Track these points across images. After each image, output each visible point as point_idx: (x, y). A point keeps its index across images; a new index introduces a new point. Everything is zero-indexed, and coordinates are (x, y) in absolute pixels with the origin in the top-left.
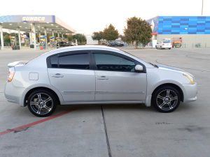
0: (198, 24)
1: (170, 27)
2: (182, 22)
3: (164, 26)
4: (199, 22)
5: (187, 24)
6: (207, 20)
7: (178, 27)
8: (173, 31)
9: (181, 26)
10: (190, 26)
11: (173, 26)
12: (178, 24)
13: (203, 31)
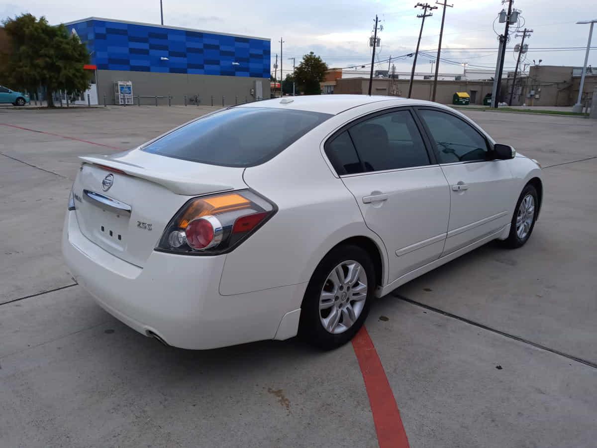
0: (190, 50)
1: (126, 50)
3: (111, 49)
4: (189, 45)
5: (164, 48)
6: (207, 41)
7: (145, 52)
8: (133, 63)
9: (153, 52)
11: (132, 51)
12: (145, 46)
13: (200, 67)
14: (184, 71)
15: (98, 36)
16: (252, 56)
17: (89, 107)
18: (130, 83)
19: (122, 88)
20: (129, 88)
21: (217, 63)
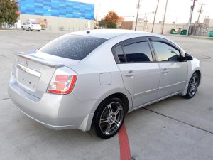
0: (60, 7)
1: (33, 6)
2: (45, 3)
3: (27, 5)
4: (61, 5)
7: (41, 7)
8: (36, 11)
9: (44, 7)
11: (36, 6)
13: (65, 14)
14: (58, 16)
16: (86, 10)
17: (17, 29)
21: (72, 13)
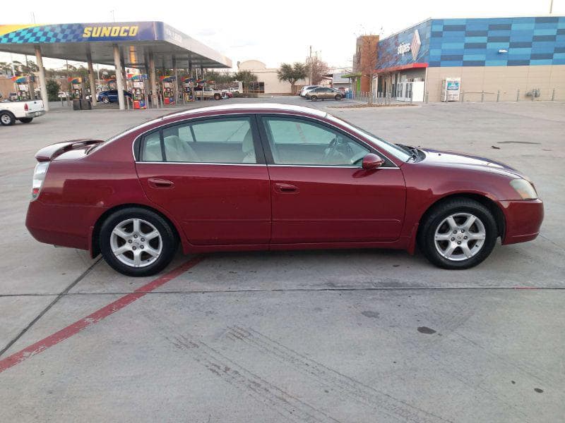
0: (537, 39)
1: (461, 46)
2: (492, 33)
4: (538, 33)
5: (506, 39)
9: (490, 46)
10: (513, 45)
11: (468, 46)
12: (483, 40)
13: (549, 56)
14: (526, 63)
15: (434, 35)
18: (458, 79)
19: (450, 83)
20: (457, 84)
